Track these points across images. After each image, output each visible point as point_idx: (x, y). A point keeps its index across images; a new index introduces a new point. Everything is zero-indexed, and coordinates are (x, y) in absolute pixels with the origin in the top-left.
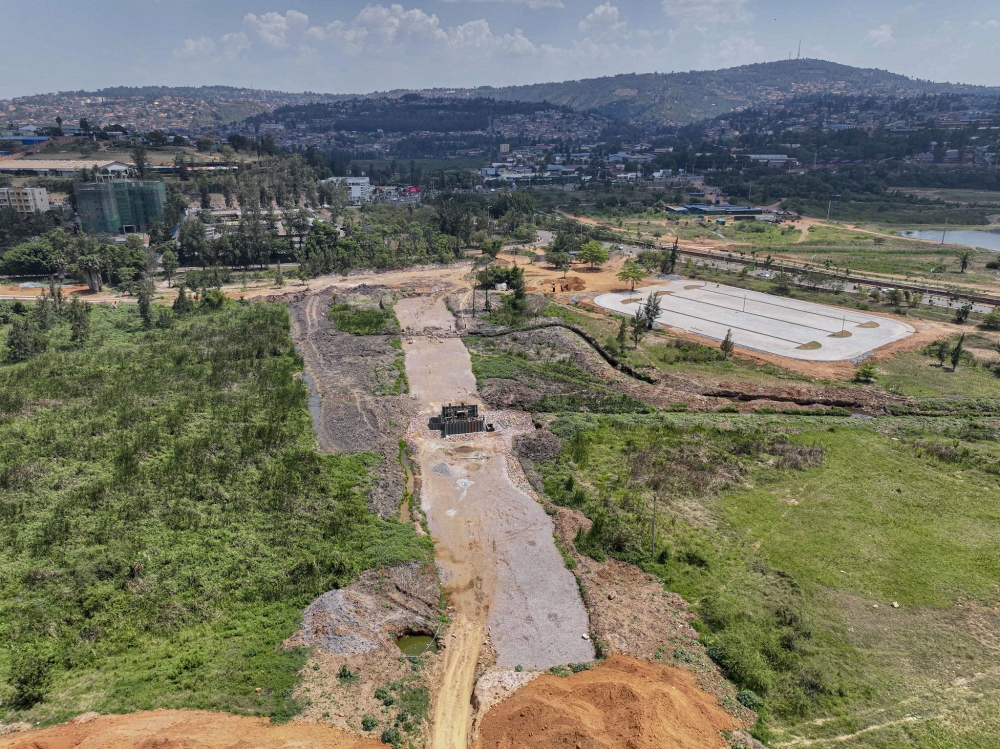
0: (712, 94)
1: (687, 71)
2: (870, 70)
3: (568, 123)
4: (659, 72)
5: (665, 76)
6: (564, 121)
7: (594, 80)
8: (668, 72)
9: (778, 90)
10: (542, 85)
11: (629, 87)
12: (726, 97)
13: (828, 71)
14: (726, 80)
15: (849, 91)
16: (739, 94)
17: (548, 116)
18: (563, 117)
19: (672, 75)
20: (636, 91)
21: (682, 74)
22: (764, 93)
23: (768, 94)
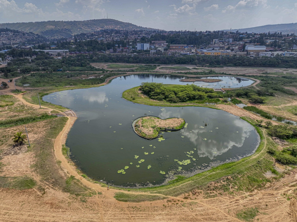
0: (80, 28)
1: (73, 21)
2: (127, 23)
3: (15, 37)
4: (64, 21)
5: (65, 22)
6: (14, 36)
7: (40, 22)
8: (67, 21)
9: (101, 27)
10: (20, 23)
11: (52, 25)
12: (85, 30)
13: (115, 23)
14: (85, 24)
15: (120, 29)
16: (89, 28)
17: (7, 34)
18: (14, 34)
19: (68, 22)
20: (54, 27)
21: (71, 22)
22: (96, 28)
23: (98, 29)
